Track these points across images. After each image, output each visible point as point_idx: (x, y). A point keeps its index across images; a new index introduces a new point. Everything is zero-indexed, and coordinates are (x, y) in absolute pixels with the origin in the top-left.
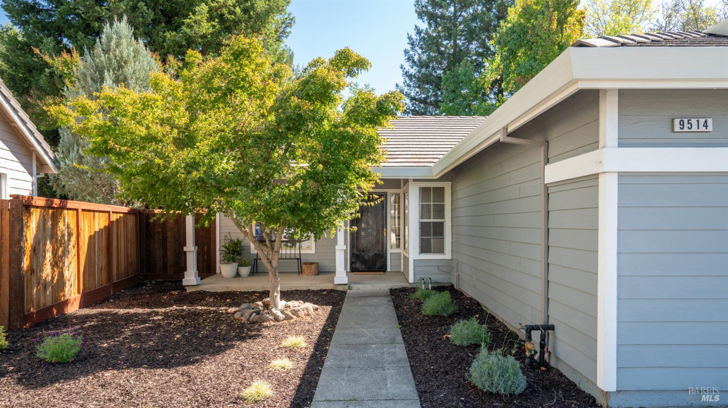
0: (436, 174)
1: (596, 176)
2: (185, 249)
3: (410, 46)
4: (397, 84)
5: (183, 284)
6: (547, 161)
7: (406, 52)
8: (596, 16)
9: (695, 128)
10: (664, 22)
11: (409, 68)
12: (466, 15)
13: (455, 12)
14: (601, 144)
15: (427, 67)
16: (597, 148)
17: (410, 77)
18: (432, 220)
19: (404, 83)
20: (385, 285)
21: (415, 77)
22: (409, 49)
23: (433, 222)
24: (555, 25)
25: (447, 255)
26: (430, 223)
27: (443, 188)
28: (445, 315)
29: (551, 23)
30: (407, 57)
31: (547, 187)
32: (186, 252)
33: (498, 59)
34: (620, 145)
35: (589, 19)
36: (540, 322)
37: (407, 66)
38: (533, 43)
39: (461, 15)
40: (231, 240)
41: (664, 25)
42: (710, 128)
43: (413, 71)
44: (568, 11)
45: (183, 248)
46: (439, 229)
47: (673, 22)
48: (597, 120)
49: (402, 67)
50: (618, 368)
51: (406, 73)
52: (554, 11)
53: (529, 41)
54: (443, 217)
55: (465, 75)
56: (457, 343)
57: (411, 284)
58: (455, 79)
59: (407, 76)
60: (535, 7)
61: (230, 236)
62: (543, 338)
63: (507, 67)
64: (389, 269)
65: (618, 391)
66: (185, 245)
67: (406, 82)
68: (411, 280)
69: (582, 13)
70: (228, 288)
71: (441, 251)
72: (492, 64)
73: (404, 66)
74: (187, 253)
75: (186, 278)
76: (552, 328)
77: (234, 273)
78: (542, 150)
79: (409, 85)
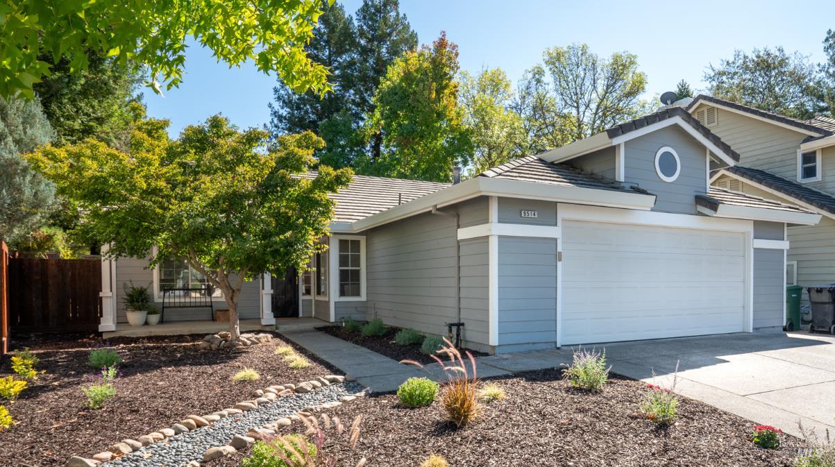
0: (357, 229)
1: (487, 237)
2: (101, 294)
3: (279, 83)
4: (265, 125)
5: (100, 330)
6: (459, 227)
7: (276, 90)
8: (465, 88)
9: (530, 216)
10: (520, 101)
11: (279, 108)
12: (341, 61)
13: (330, 55)
14: (490, 221)
15: (298, 108)
16: (488, 222)
17: (280, 118)
18: (350, 268)
19: (271, 123)
20: (310, 324)
21: (285, 119)
22: (279, 87)
23: (351, 270)
24: (434, 95)
25: (363, 297)
26: (348, 270)
27: (359, 242)
28: (381, 335)
29: (430, 93)
30: (277, 96)
31: (458, 242)
32: (101, 298)
33: (377, 114)
34: (499, 222)
35: (461, 91)
36: (456, 321)
37: (277, 105)
38: (414, 107)
39: (336, 61)
40: (133, 288)
41: (520, 104)
42: (536, 216)
43: (284, 112)
44: (444, 83)
45: (99, 294)
46: (356, 275)
47: (527, 102)
48: (488, 208)
49: (270, 105)
50: (499, 334)
51: (275, 113)
52: (432, 82)
53: (409, 105)
54: (359, 265)
55: (344, 125)
56: (402, 344)
57: (332, 323)
58: (334, 128)
59: (276, 116)
60: (415, 74)
61: (132, 284)
62: (458, 330)
63: (389, 125)
64: (301, 315)
65: (499, 346)
66: (101, 291)
67: (273, 122)
68: (332, 319)
69: (455, 87)
70: (151, 332)
71: (358, 294)
72: (372, 118)
73: (273, 106)
74: (103, 300)
75: (102, 324)
76: (463, 324)
77: (143, 321)
78: (456, 219)
79: (276, 126)
